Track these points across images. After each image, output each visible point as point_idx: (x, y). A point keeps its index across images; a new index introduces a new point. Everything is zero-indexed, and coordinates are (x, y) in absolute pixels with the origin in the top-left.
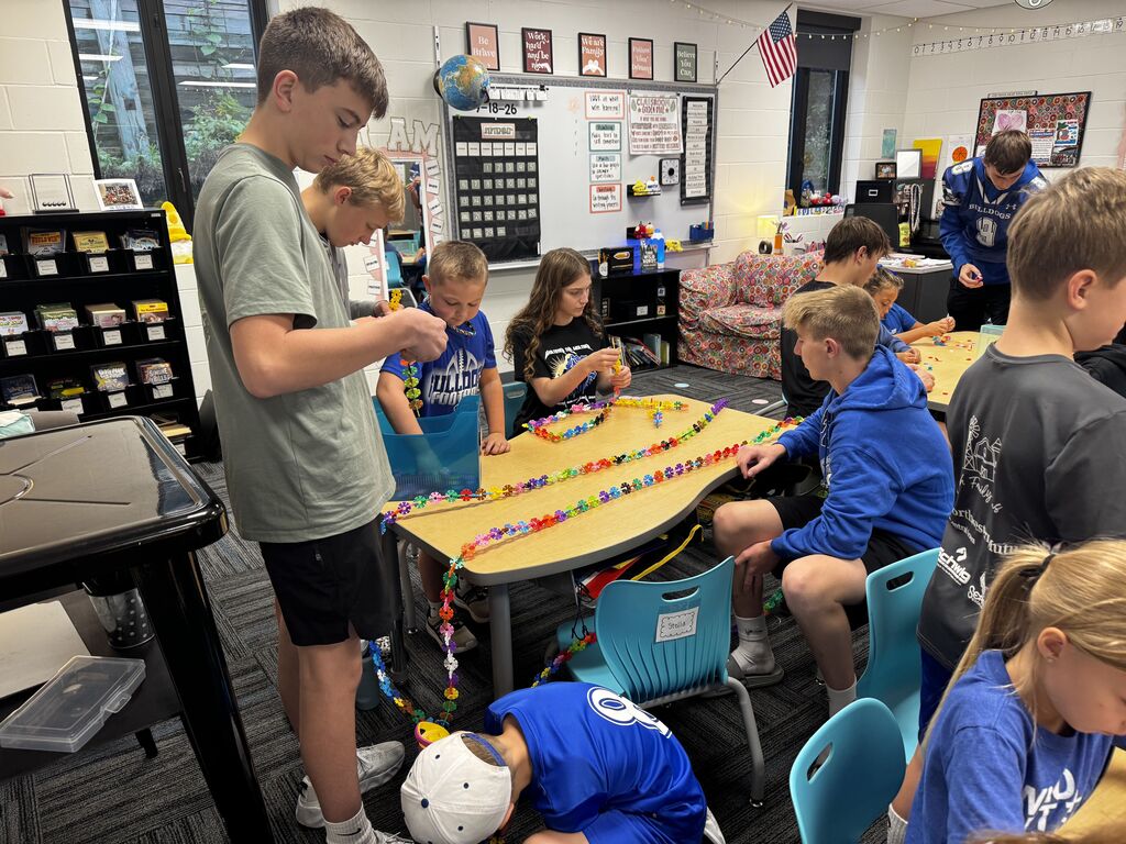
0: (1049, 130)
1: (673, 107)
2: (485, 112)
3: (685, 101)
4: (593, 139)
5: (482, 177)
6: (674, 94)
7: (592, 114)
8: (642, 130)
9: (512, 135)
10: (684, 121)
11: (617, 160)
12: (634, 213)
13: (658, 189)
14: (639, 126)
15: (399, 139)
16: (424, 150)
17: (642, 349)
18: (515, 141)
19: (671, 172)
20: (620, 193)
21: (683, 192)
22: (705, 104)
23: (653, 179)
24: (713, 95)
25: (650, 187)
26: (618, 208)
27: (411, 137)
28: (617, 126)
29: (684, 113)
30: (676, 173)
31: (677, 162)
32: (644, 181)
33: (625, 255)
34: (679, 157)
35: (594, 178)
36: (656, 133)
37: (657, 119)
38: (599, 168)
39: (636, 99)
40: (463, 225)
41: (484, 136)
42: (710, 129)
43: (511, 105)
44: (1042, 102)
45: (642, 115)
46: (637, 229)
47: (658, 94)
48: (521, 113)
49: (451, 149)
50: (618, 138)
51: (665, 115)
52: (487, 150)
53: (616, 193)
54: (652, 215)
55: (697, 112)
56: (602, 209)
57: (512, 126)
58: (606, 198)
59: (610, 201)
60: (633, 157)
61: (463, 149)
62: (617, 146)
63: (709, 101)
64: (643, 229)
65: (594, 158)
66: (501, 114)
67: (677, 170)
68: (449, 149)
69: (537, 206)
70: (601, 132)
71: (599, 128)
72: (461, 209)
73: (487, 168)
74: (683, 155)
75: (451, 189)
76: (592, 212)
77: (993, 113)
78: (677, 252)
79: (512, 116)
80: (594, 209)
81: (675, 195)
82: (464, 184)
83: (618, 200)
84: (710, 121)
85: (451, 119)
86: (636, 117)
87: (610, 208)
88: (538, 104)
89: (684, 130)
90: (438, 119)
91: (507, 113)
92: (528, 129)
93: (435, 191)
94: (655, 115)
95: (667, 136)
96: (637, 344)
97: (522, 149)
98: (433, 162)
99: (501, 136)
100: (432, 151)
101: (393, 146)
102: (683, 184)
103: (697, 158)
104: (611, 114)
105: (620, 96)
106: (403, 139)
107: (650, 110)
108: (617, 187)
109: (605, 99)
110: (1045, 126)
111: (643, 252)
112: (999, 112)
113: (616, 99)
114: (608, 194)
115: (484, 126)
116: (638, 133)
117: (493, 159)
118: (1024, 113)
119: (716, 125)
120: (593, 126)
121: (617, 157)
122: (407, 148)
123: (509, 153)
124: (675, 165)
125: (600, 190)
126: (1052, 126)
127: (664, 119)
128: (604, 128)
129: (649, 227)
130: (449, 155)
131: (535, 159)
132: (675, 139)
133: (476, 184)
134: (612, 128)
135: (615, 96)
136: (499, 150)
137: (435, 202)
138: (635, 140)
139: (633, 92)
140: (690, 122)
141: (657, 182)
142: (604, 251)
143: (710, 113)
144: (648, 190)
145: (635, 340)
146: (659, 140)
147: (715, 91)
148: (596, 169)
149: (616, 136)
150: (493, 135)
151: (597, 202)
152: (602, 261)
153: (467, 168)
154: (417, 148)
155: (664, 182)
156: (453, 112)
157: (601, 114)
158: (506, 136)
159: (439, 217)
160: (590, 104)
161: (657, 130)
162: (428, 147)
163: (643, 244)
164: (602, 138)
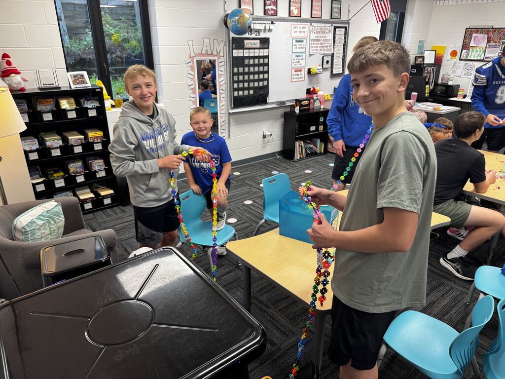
0: (498, 44)
1: (330, 31)
2: (247, 35)
3: (335, 28)
4: (294, 47)
5: (244, 66)
6: (330, 25)
7: (294, 35)
8: (316, 42)
9: (258, 46)
10: (334, 38)
11: (304, 57)
12: (310, 82)
13: (321, 70)
14: (314, 40)
15: (207, 49)
16: (218, 53)
17: (312, 146)
18: (259, 49)
19: (328, 62)
20: (304, 72)
21: (332, 72)
22: (344, 29)
23: (319, 66)
24: (347, 25)
25: (318, 69)
26: (303, 79)
27: (212, 47)
28: (305, 41)
29: (334, 34)
30: (330, 63)
31: (330, 57)
32: (316, 67)
33: (307, 102)
34: (331, 55)
35: (293, 66)
36: (321, 44)
37: (322, 37)
38: (296, 61)
39: (313, 27)
40: (235, 90)
41: (246, 46)
42: (345, 41)
43: (258, 31)
44: (495, 31)
45: (316, 35)
46: (312, 89)
47: (323, 25)
48: (263, 35)
49: (231, 53)
50: (305, 46)
51: (326, 35)
52: (246, 53)
53: (303, 72)
54: (318, 82)
55: (340, 33)
56: (296, 80)
57: (258, 41)
58: (298, 75)
59: (300, 76)
60: (311, 55)
61: (237, 53)
62: (304, 50)
63: (346, 28)
64: (314, 89)
65: (294, 56)
66: (254, 36)
67: (330, 61)
68: (229, 53)
69: (267, 79)
70: (298, 44)
71: (297, 41)
72: (234, 82)
73: (246, 62)
74: (333, 54)
75: (230, 72)
76: (291, 82)
77: (471, 35)
78: (328, 100)
79: (258, 37)
80: (293, 80)
81: (328, 73)
82: (236, 70)
83: (303, 76)
84: (345, 38)
85: (231, 38)
86: (313, 36)
87: (300, 80)
88: (270, 30)
89: (334, 42)
90: (225, 38)
91: (256, 35)
92: (265, 42)
93: (222, 73)
94: (322, 35)
95: (327, 45)
96: (309, 143)
97: (263, 53)
98: (222, 59)
99: (254, 46)
100: (221, 54)
101: (204, 52)
102: (332, 67)
103: (339, 55)
104: (302, 35)
105: (307, 26)
106: (208, 48)
107: (320, 32)
108: (303, 70)
109: (300, 28)
110: (496, 42)
111: (314, 101)
112: (474, 35)
113: (305, 28)
114: (299, 73)
115: (246, 42)
116: (314, 44)
117: (249, 58)
118: (486, 36)
119: (348, 39)
120: (294, 41)
121: (304, 55)
122: (211, 53)
123: (257, 54)
124: (329, 59)
125: (296, 71)
126: (499, 42)
127: (325, 37)
128: (299, 42)
129: (316, 88)
130: (229, 56)
131: (267, 57)
132: (330, 46)
133: (241, 70)
134: (302, 41)
135: (304, 26)
136: (252, 53)
137: (222, 78)
138: (312, 47)
139: (313, 24)
140: (336, 38)
141: (321, 67)
142: (297, 101)
143: (345, 34)
144: (318, 71)
146: (323, 47)
147: (348, 23)
148: (294, 61)
149: (304, 45)
150: (250, 46)
151: (294, 77)
152: (297, 105)
153: (237, 62)
154: (215, 53)
155: (324, 67)
156: (232, 35)
157: (298, 35)
158: (255, 46)
159: (224, 86)
160: (293, 30)
161: (322, 42)
162: (220, 52)
163: (315, 97)
164: (298, 46)
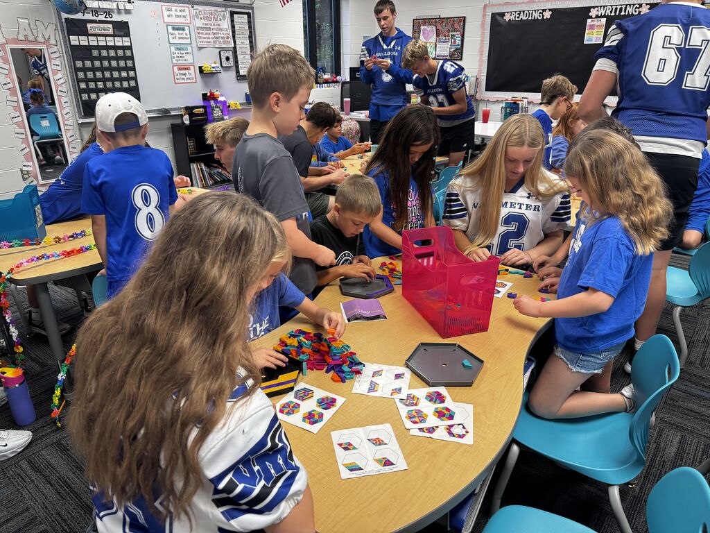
0: (447, 38)
1: (224, 17)
2: (89, 16)
3: (232, 14)
4: (171, 36)
5: (92, 59)
6: (224, 9)
7: (167, 20)
8: (205, 32)
9: (111, 32)
10: (233, 27)
11: (190, 49)
12: (206, 84)
13: (220, 68)
14: (202, 29)
15: (26, 33)
16: (46, 42)
17: (220, 170)
18: (114, 36)
19: (228, 59)
20: (193, 72)
21: (238, 72)
22: (246, 16)
23: (215, 63)
24: (250, 11)
25: (214, 68)
26: (194, 81)
27: (35, 31)
28: (187, 28)
29: (232, 21)
30: (231, 59)
31: (231, 53)
32: (210, 64)
33: (201, 110)
34: (232, 49)
35: (174, 61)
36: (214, 34)
37: (214, 25)
38: (177, 55)
39: (198, 11)
40: (82, 91)
41: (90, 32)
42: (251, 32)
43: (108, 12)
44: (443, 21)
45: (203, 21)
46: (209, 94)
47: (213, 9)
48: (116, 18)
49: (67, 41)
50: (189, 36)
51: (219, 22)
52: (93, 41)
53: (192, 71)
54: (218, 86)
55: (241, 21)
56: (183, 81)
57: (110, 26)
58: (184, 74)
59: (188, 76)
60: (200, 48)
61: (74, 40)
62: (188, 41)
63: (249, 15)
64: (212, 94)
65: (173, 48)
66: (102, 18)
67: (231, 57)
68: (64, 41)
69: (135, 79)
70: (176, 32)
71: (174, 29)
72: (79, 81)
73: (95, 53)
74: (235, 48)
75: (70, 67)
76: (176, 83)
77: (419, 28)
78: (238, 109)
79: (109, 19)
80: (177, 81)
81: (233, 74)
82: (79, 64)
83: (193, 76)
84: (250, 27)
85: (64, 20)
86: (199, 23)
87: (188, 81)
88: (128, 12)
89: (234, 32)
90: (54, 20)
91: (105, 17)
92: (122, 29)
93: (59, 68)
94: (213, 22)
95: (223, 36)
96: (216, 167)
97: (119, 42)
98: (55, 49)
99: (103, 32)
100: (52, 41)
101: (21, 37)
102: (237, 67)
103: (244, 50)
104: (181, 20)
105: (187, 9)
106: (28, 32)
107: (209, 19)
108: (192, 68)
109: (176, 10)
110: (445, 36)
111: (213, 108)
112: (422, 27)
113: (184, 11)
114: (186, 71)
115: (89, 25)
116: (202, 33)
117: (99, 48)
118: (434, 28)
119: (254, 29)
120: (170, 28)
121: (189, 48)
122: (33, 39)
123: (111, 44)
124: (230, 54)
125: (180, 69)
126: (448, 36)
127: (219, 25)
128: (177, 29)
129: (216, 93)
130: (65, 44)
131: (130, 48)
132: (228, 38)
133: (88, 64)
134: (183, 30)
135: (182, 9)
136: (102, 42)
137: (59, 75)
138: (200, 38)
139: (195, 7)
140: (237, 27)
141: (218, 65)
142: (187, 108)
143: (249, 22)
144: (212, 69)
145: (215, 165)
146: (217, 38)
147: (252, 8)
148: (175, 56)
149: (187, 34)
150: (97, 32)
151: (179, 76)
152: (185, 114)
153: (79, 53)
154: (40, 39)
155: (224, 65)
156: (64, 16)
157: (174, 20)
158: (106, 32)
159: (63, 85)
160: (166, 13)
161: (215, 31)
162: (49, 39)
163: (212, 103)
164: (177, 36)
